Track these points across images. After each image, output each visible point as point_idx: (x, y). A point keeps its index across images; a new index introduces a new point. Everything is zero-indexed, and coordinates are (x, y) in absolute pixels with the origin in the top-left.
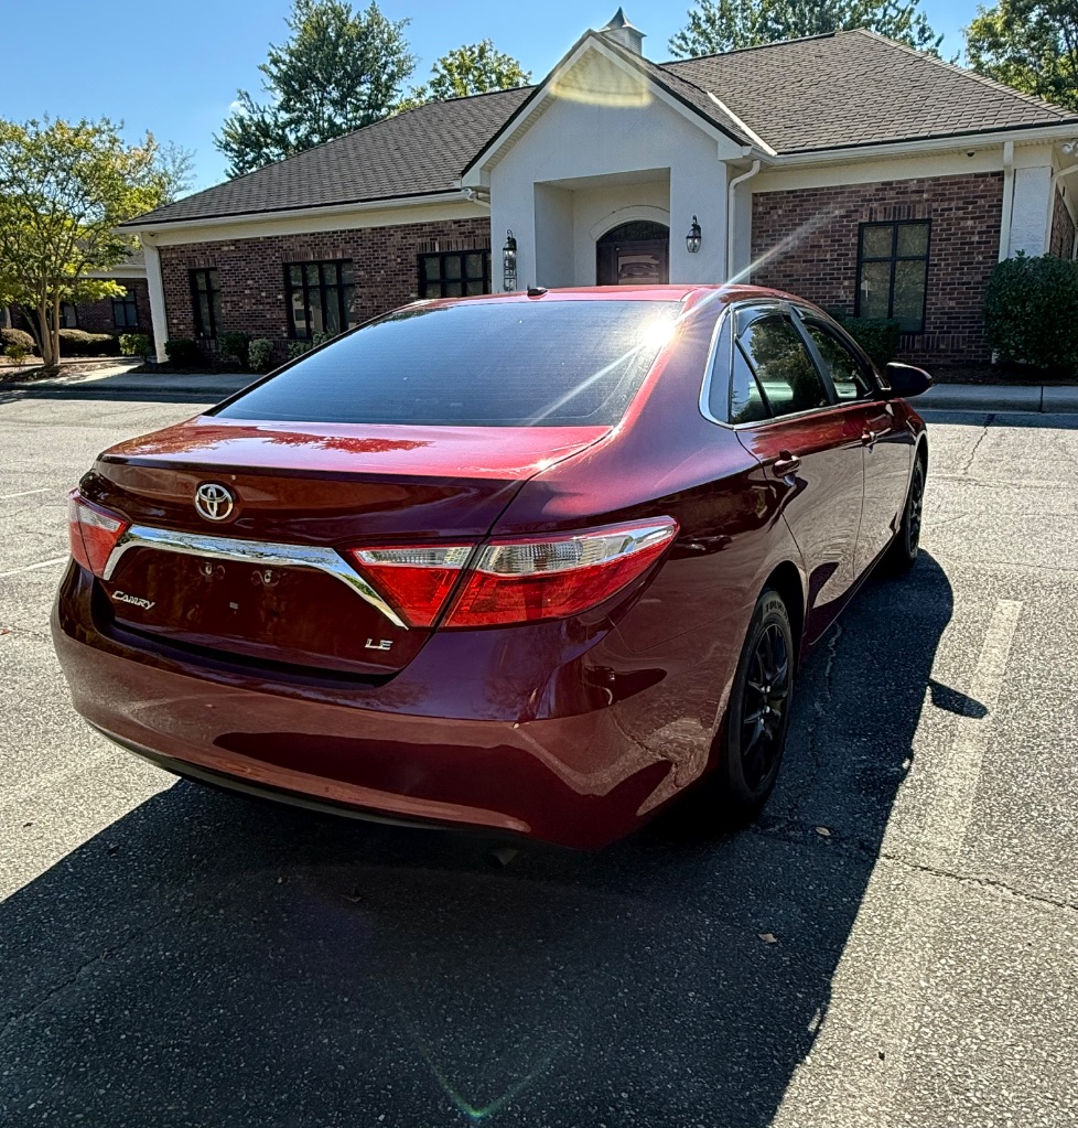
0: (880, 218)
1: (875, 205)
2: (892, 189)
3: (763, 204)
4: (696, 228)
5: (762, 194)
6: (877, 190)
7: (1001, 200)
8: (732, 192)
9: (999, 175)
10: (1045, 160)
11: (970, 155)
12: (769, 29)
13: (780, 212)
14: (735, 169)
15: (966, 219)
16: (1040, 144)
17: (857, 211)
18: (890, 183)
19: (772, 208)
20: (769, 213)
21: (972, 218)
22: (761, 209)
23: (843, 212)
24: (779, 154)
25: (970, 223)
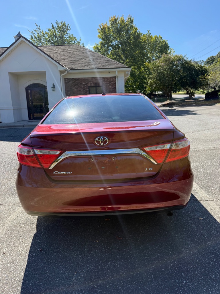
0: (93, 85)
1: (91, 82)
2: (95, 79)
3: (67, 81)
4: (54, 85)
5: (66, 79)
6: (92, 79)
7: (116, 82)
8: (61, 77)
9: (115, 77)
10: (123, 75)
11: (109, 73)
12: (51, 42)
13: (71, 83)
14: (61, 72)
15: (110, 86)
16: (122, 71)
17: (88, 83)
18: (94, 78)
19: (69, 82)
20: (68, 83)
21: (111, 86)
22: (67, 82)
23: (85, 83)
24: (70, 70)
25: (110, 87)
